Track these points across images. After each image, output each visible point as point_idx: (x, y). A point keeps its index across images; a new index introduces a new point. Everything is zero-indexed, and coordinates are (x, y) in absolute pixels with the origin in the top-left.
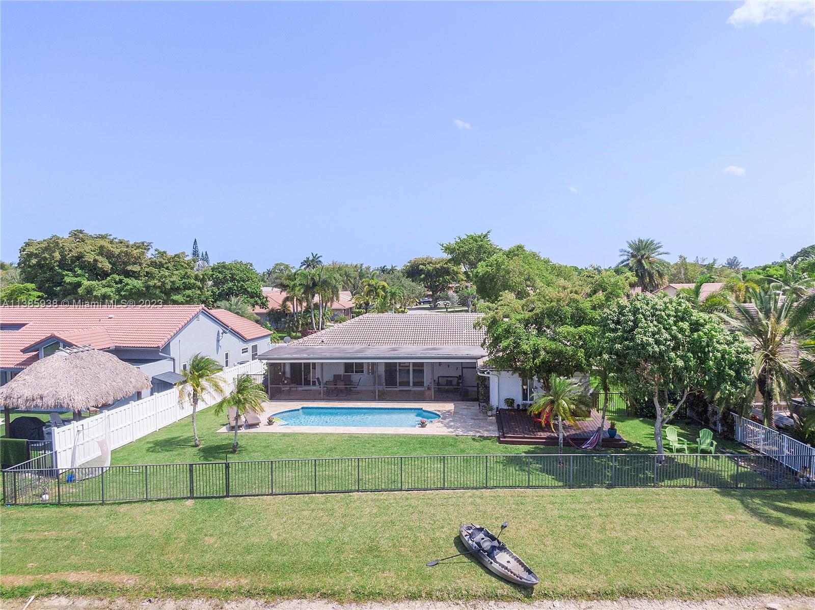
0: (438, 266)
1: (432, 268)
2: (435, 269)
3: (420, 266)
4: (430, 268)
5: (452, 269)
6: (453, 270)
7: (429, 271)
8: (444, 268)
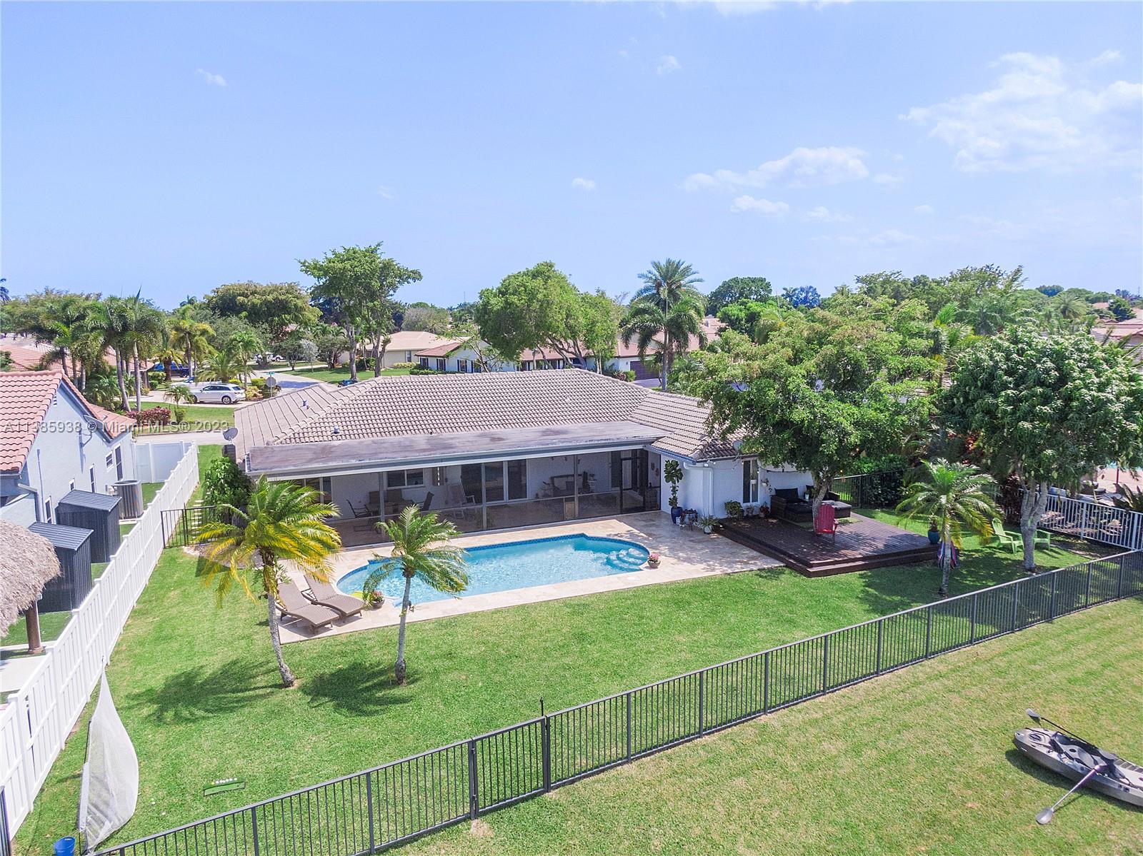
0: (270, 298)
1: (259, 301)
2: (266, 303)
3: (239, 298)
4: (256, 300)
5: (293, 303)
6: (295, 305)
7: (254, 305)
8: (281, 301)
